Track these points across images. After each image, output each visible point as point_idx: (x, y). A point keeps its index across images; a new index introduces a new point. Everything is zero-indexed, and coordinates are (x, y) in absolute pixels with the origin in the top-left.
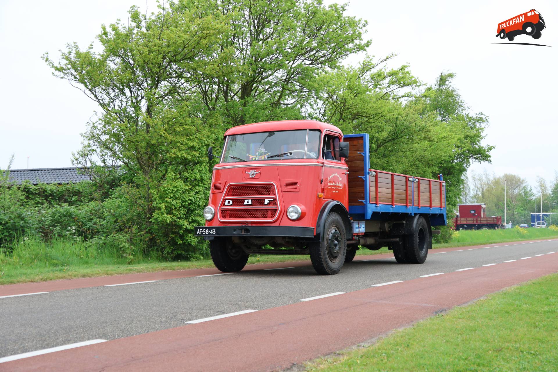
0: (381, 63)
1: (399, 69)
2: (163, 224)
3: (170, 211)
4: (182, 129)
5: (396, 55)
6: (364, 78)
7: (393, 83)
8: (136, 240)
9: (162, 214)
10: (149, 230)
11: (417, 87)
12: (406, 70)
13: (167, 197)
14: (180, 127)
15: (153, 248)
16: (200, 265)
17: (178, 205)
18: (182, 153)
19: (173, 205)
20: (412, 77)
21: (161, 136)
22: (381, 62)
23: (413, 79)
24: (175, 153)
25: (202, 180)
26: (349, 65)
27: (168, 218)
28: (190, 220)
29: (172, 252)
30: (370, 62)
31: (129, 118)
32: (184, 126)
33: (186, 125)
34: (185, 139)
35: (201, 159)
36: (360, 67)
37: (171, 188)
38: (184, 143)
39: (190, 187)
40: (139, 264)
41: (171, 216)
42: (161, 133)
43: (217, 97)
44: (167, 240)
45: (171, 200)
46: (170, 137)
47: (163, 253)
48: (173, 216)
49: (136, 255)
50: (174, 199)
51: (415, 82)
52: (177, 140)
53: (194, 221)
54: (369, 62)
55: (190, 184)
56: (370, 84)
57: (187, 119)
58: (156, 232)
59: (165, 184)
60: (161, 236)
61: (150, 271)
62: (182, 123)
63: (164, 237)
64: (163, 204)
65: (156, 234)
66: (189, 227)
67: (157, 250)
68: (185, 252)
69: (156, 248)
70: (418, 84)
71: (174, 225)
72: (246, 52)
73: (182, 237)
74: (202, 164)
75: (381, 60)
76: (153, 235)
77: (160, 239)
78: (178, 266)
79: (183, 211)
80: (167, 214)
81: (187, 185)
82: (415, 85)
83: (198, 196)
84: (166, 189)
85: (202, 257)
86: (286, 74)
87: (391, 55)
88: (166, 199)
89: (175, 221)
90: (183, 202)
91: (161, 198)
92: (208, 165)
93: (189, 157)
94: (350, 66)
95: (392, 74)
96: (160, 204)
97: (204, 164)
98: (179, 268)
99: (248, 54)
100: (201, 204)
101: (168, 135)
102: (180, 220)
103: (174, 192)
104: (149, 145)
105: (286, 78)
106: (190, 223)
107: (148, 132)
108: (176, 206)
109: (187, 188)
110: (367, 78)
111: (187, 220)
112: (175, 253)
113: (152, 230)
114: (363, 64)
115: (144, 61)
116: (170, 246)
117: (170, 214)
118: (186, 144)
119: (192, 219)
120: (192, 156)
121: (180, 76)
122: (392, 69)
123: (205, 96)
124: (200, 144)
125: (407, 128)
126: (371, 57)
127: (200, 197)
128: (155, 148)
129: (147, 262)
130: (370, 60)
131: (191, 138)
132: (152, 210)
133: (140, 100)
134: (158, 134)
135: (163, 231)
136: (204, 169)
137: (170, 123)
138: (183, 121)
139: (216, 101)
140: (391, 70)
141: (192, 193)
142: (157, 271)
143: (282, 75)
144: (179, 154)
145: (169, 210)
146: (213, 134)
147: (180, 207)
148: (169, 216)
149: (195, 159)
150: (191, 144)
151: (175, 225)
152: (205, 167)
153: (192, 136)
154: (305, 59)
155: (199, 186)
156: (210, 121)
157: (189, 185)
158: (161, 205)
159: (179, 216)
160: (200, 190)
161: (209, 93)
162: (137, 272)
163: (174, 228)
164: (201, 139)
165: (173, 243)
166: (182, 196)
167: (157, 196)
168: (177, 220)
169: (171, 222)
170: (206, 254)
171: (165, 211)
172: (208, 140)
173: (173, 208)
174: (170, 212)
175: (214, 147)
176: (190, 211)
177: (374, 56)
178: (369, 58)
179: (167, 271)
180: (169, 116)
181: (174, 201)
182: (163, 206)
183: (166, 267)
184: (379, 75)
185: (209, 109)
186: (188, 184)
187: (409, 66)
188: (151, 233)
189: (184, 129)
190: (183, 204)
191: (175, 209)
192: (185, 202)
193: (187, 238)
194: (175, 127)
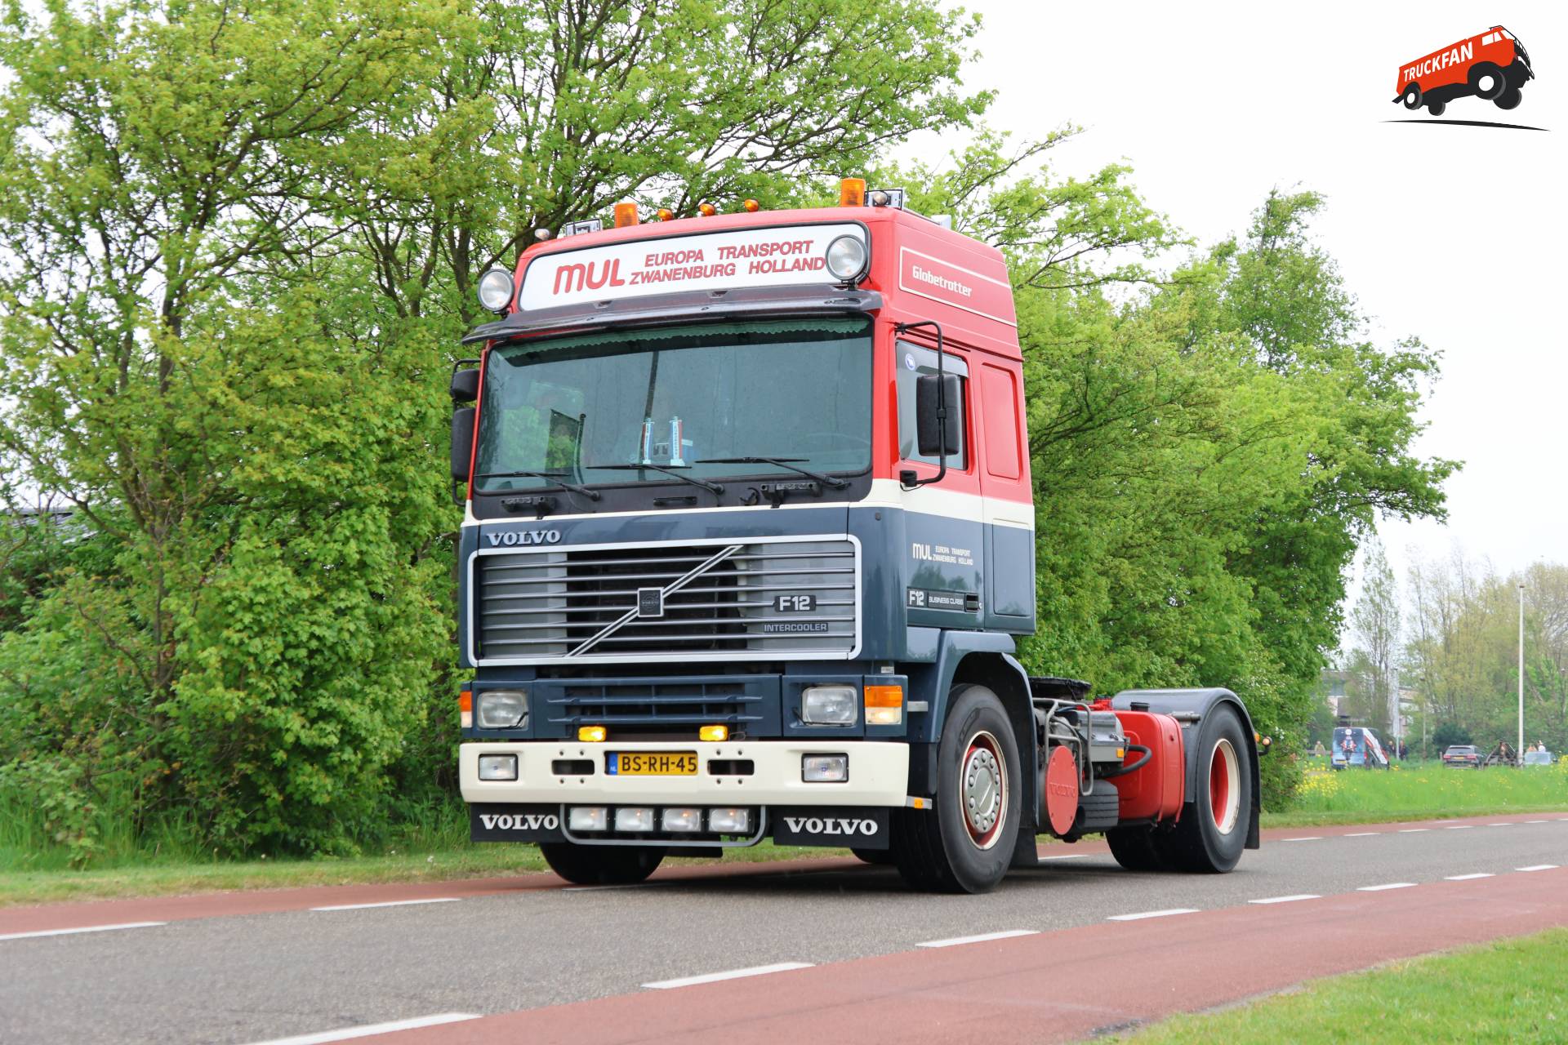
0: (1028, 157)
1: (1091, 181)
2: (210, 725)
3: (238, 678)
4: (292, 382)
5: (1080, 129)
6: (970, 211)
7: (1070, 228)
8: (105, 781)
9: (210, 685)
10: (161, 745)
11: (1161, 250)
12: (1121, 183)
13: (228, 626)
14: (286, 372)
15: (171, 810)
16: (338, 874)
17: (269, 654)
18: (288, 467)
19: (249, 654)
20: (1147, 213)
21: (214, 404)
22: (1030, 152)
23: (1148, 220)
24: (262, 468)
25: (362, 565)
26: (915, 160)
27: (233, 702)
28: (313, 713)
29: (242, 828)
30: (995, 155)
31: (96, 336)
32: (301, 371)
33: (307, 367)
34: (301, 416)
35: (357, 489)
36: (958, 170)
37: (246, 594)
38: (298, 433)
39: (317, 591)
40: (115, 867)
41: (242, 694)
42: (216, 391)
43: (430, 266)
44: (225, 784)
45: (244, 635)
46: (247, 410)
47: (208, 832)
48: (249, 695)
49: (107, 838)
50: (257, 635)
51: (1156, 231)
52: (272, 421)
53: (325, 715)
54: (987, 154)
55: (321, 584)
56: (991, 231)
57: (311, 346)
58: (186, 754)
59: (224, 577)
60: (204, 768)
61: (145, 893)
62: (292, 360)
63: (214, 772)
64: (212, 650)
65: (185, 760)
66: (308, 737)
67: (188, 818)
68: (292, 826)
69: (183, 809)
70: (1165, 239)
71: (250, 725)
72: (537, 108)
73: (280, 775)
74: (367, 510)
75: (1029, 146)
76: (176, 765)
77: (199, 779)
78: (253, 877)
79: (288, 677)
80: (227, 688)
81: (308, 585)
82: (1154, 239)
83: (346, 626)
84: (227, 594)
85: (357, 849)
86: (681, 192)
87: (1066, 128)
88: (225, 633)
89: (259, 714)
90: (288, 646)
91: (206, 626)
92: (387, 511)
93: (317, 483)
94: (920, 163)
95: (1071, 197)
96: (204, 649)
97: (374, 509)
98: (258, 881)
99: (544, 116)
100: (355, 651)
101: (237, 400)
102: (276, 711)
103: (258, 609)
104: (168, 436)
105: (681, 206)
106: (313, 722)
107: (165, 387)
108: (261, 660)
109: (305, 594)
110: (978, 209)
111: (302, 711)
112: (256, 828)
113: (172, 746)
114: (967, 157)
115: (157, 132)
116: (234, 806)
117: (238, 689)
118: (306, 436)
119: (320, 709)
120: (328, 477)
121: (291, 190)
122: (1071, 180)
123: (386, 265)
124: (358, 438)
125: (1126, 389)
126: (997, 137)
127: (352, 627)
128: (189, 447)
129: (146, 863)
130: (993, 147)
131: (326, 412)
132: (169, 671)
133: (142, 272)
134: (203, 398)
135: (213, 747)
136: (372, 528)
137: (250, 358)
138: (299, 354)
139: (425, 280)
140: (1065, 182)
141: (323, 613)
142: (172, 894)
143: (666, 194)
144: (279, 472)
145: (237, 671)
146: (406, 403)
147: (277, 664)
148: (231, 694)
149: (336, 490)
150: (324, 435)
151: (257, 729)
152: (374, 518)
153: (328, 406)
154: (752, 139)
155: (348, 585)
156: (397, 354)
157: (314, 583)
158: (206, 654)
159: (272, 695)
160: (354, 601)
161: (401, 253)
162: (98, 895)
163: (252, 737)
164: (364, 420)
165: (247, 793)
166: (285, 621)
167: (191, 621)
168: (263, 708)
169: (242, 717)
170: (372, 834)
171: (221, 675)
172: (386, 422)
173: (252, 667)
174: (236, 675)
175: (409, 450)
176: (314, 678)
177: (1007, 134)
178: (989, 137)
179: (209, 892)
180: (245, 333)
181: (257, 641)
182: (211, 656)
183: (209, 877)
184: (1023, 201)
185: (400, 311)
186: (311, 579)
187: (1130, 170)
188: (168, 759)
189: (301, 383)
190: (291, 654)
191: (260, 667)
192: (297, 647)
193: (300, 780)
194: (265, 372)
